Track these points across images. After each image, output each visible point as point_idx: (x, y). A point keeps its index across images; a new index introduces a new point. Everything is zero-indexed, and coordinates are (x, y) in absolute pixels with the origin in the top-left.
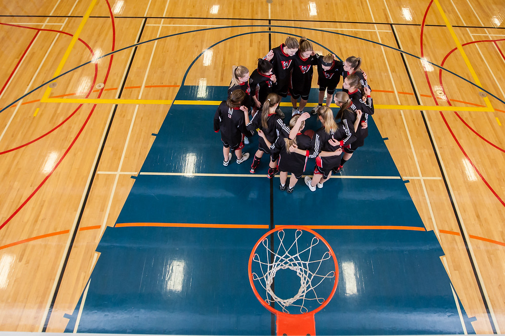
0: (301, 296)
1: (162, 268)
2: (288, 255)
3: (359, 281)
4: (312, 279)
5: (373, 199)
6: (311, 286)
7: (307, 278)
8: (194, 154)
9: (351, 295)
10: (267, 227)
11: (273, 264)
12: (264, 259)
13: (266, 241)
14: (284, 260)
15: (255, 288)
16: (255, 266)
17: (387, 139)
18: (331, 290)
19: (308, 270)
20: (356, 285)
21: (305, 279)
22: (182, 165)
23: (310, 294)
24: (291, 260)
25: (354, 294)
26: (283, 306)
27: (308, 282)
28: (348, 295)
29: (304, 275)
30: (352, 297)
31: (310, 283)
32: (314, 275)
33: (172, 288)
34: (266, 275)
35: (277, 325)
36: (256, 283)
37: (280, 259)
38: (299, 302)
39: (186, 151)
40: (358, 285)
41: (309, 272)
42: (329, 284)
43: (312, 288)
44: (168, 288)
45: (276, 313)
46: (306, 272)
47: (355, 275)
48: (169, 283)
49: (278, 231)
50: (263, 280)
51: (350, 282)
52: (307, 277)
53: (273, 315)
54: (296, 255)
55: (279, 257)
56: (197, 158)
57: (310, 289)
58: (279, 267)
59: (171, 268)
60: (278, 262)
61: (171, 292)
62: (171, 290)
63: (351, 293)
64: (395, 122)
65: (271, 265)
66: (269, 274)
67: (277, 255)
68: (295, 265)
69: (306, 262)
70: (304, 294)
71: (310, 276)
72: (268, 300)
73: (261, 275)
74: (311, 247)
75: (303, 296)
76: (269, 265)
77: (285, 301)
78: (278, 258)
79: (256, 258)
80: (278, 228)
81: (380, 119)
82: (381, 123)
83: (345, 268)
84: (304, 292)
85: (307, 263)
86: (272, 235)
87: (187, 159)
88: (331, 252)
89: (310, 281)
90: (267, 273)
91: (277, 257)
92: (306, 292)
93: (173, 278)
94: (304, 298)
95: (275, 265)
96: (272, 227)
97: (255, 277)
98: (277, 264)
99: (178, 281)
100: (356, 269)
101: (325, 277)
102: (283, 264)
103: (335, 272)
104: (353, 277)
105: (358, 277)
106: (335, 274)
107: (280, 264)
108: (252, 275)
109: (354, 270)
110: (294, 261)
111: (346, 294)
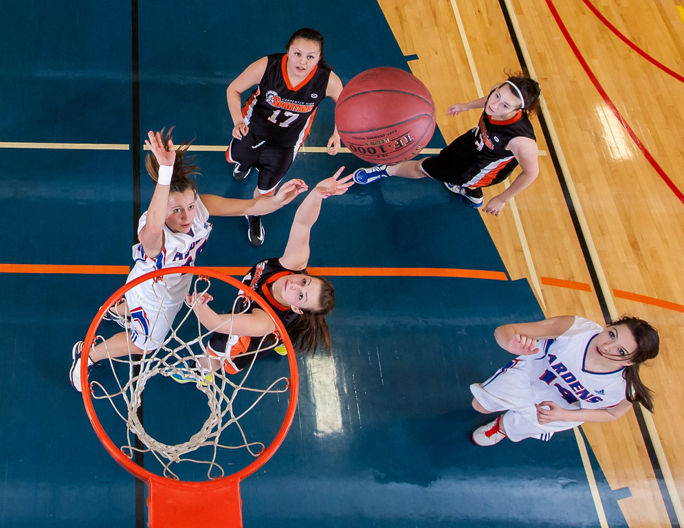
0: (208, 440)
2: (177, 339)
3: (347, 402)
4: (234, 397)
6: (233, 415)
7: (223, 396)
9: (328, 436)
10: (125, 270)
14: (168, 353)
17: (415, 57)
18: (279, 422)
20: (339, 410)
21: (218, 396)
23: (230, 435)
24: (184, 353)
25: (335, 433)
26: (166, 461)
27: (224, 405)
28: (319, 435)
30: (330, 439)
31: (230, 408)
32: (240, 387)
34: (126, 388)
35: (150, 506)
36: (101, 407)
38: (204, 452)
40: (344, 412)
41: (226, 380)
42: (274, 410)
43: (234, 419)
45: (147, 479)
47: (339, 386)
50: (119, 401)
51: (325, 403)
52: (221, 392)
53: (140, 482)
54: (196, 341)
57: (229, 423)
58: (156, 371)
60: (153, 359)
63: (329, 431)
64: (435, 16)
65: (136, 363)
66: (135, 384)
68: (192, 364)
70: (218, 434)
71: (229, 391)
72: (131, 448)
73: (113, 389)
75: (213, 439)
76: (131, 363)
77: (172, 448)
81: (397, 9)
82: (402, 20)
83: (314, 370)
84: (215, 429)
89: (230, 403)
90: (129, 384)
92: (220, 429)
94: (216, 443)
95: (146, 364)
97: (99, 392)
98: (150, 361)
100: (340, 376)
101: (265, 392)
102: (165, 364)
103: (290, 380)
104: (334, 391)
105: (346, 391)
106: (290, 385)
107: (159, 364)
108: (89, 386)
109: (336, 375)
110: (190, 355)
111: (317, 432)
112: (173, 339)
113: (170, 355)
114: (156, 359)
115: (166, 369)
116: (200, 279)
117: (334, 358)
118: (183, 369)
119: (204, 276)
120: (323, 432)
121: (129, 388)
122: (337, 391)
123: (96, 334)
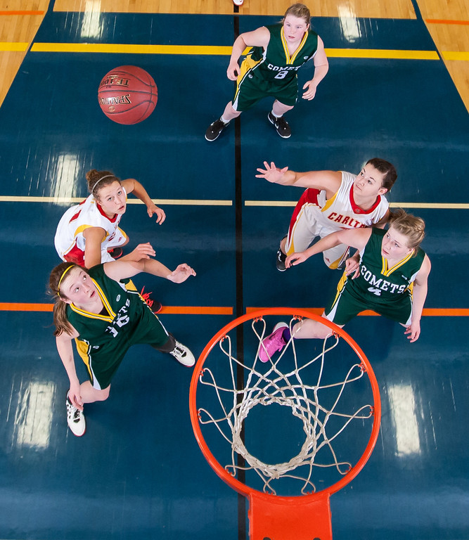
0: (305, 460)
1: (8, 398)
2: (277, 371)
3: (423, 425)
4: (326, 421)
5: (455, 252)
6: (325, 438)
7: (317, 421)
8: (75, 157)
9: (407, 456)
10: (229, 311)
11: (244, 391)
12: (224, 381)
13: (226, 340)
14: (268, 383)
15: (203, 440)
16: (205, 396)
18: (365, 445)
19: (316, 403)
21: (312, 422)
22: (48, 181)
23: (323, 455)
24: (282, 383)
25: (413, 454)
26: (267, 478)
27: (318, 429)
28: (400, 455)
29: (310, 414)
30: (409, 459)
31: (323, 431)
32: (331, 413)
33: (28, 441)
34: (230, 414)
35: (251, 518)
36: (208, 431)
37: (260, 380)
38: (302, 470)
39: (59, 150)
40: (421, 435)
41: (319, 407)
42: (360, 432)
43: (327, 441)
44: (20, 441)
45: (248, 494)
46: (313, 408)
47: (417, 412)
48: (21, 430)
49: (252, 320)
50: (224, 425)
51: (404, 427)
52: (316, 417)
53: (242, 498)
54: (293, 373)
55: (259, 375)
56: (81, 165)
57: (323, 444)
58: (256, 401)
59: (26, 397)
60: (255, 388)
61: (26, 449)
62: (27, 444)
63: (408, 452)
65: (240, 392)
66: (238, 410)
67: (253, 371)
68: (289, 393)
69: (313, 388)
70: (313, 455)
71: (322, 416)
72: (234, 467)
73: (218, 414)
74: (323, 354)
75: (310, 459)
76: (236, 392)
77: (272, 467)
78: (255, 378)
79: (206, 377)
80: (254, 314)
83: (395, 398)
84: (311, 451)
85: (316, 389)
86: (240, 328)
87: (60, 166)
88: (365, 364)
89: (323, 427)
90: (234, 410)
91: (254, 375)
92: (316, 450)
93: (29, 420)
94: (312, 463)
95: (248, 392)
96: (239, 312)
97: (205, 418)
98: (252, 390)
99: (41, 426)
100: (417, 402)
101: (352, 417)
102: (265, 393)
103: (373, 407)
104: (413, 417)
105: (423, 416)
106: (374, 411)
107: (260, 393)
108: (197, 412)
109: (414, 402)
110: (287, 385)
111: (397, 452)
112: (273, 371)
113: (269, 385)
114: (258, 389)
115: (266, 398)
116: (294, 318)
117: (413, 387)
118: (281, 398)
119: (298, 316)
120: (402, 452)
121: (233, 414)
122: (415, 416)
123: (203, 367)
